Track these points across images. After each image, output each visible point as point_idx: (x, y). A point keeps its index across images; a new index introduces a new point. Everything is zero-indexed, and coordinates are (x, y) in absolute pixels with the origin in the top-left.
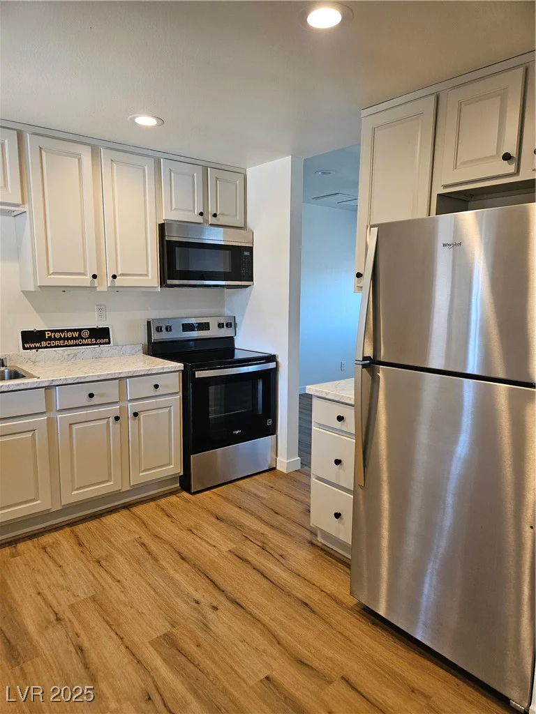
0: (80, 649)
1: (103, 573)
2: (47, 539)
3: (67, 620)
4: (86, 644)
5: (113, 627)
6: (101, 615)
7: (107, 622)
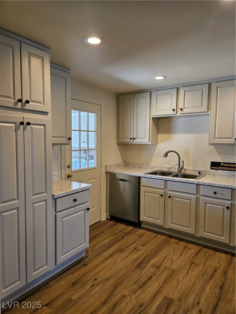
0: (150, 278)
1: (188, 267)
2: (190, 246)
3: (159, 269)
4: (153, 279)
5: (165, 282)
6: (168, 276)
7: (166, 279)
